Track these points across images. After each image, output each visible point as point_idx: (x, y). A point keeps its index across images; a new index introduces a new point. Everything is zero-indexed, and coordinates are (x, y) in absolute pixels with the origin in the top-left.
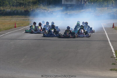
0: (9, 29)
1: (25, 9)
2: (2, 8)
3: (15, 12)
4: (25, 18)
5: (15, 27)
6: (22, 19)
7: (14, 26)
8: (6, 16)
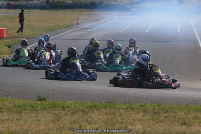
0: (70, 26)
3: (78, 4)
5: (78, 24)
6: (87, 13)
7: (77, 22)
8: (66, 10)
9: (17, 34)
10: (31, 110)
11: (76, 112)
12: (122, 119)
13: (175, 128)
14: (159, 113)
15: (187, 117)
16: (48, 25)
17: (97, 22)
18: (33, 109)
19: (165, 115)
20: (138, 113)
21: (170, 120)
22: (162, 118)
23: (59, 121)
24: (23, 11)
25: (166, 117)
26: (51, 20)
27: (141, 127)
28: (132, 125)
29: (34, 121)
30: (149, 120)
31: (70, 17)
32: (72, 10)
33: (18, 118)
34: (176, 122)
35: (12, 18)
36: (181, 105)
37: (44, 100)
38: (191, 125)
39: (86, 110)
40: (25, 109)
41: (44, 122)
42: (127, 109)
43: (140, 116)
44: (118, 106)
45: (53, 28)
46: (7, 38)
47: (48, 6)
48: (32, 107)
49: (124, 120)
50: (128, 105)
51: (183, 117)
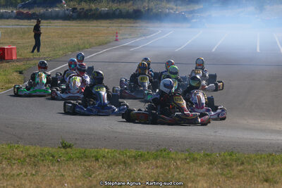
0: (106, 43)
1: (135, 8)
2: (93, 6)
3: (117, 12)
4: (134, 23)
5: (117, 40)
6: (129, 25)
7: (115, 37)
8: (99, 21)
9: (32, 54)
10: (51, 161)
11: (114, 164)
12: (179, 173)
13: (253, 185)
14: (231, 166)
15: (271, 171)
16: (75, 41)
17: (144, 38)
18: (54, 159)
19: (239, 168)
20: (201, 165)
21: (246, 175)
22: (235, 172)
23: (90, 176)
24: (39, 22)
25: (241, 171)
26: (79, 35)
27: (205, 185)
28: (193, 182)
29: (56, 176)
30: (217, 175)
31: (106, 31)
32: (108, 21)
33: (34, 172)
34: (255, 178)
35: (24, 33)
36: (262, 154)
37: (70, 146)
38: (276, 182)
39: (129, 161)
40: (43, 160)
41: (70, 178)
42: (186, 159)
43: (203, 170)
44: (173, 156)
45: (81, 47)
46: (18, 60)
47: (75, 15)
48: (53, 156)
49: (182, 176)
50: (187, 154)
51: (265, 170)
